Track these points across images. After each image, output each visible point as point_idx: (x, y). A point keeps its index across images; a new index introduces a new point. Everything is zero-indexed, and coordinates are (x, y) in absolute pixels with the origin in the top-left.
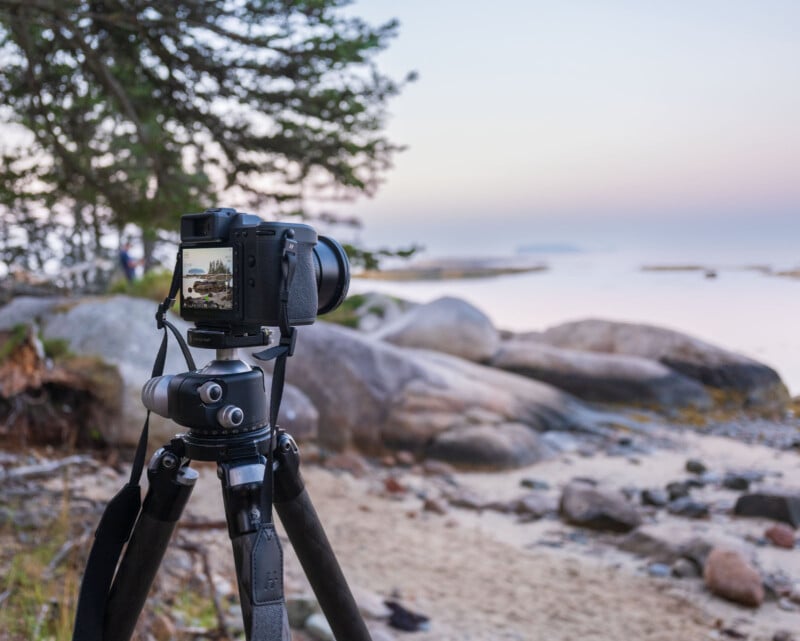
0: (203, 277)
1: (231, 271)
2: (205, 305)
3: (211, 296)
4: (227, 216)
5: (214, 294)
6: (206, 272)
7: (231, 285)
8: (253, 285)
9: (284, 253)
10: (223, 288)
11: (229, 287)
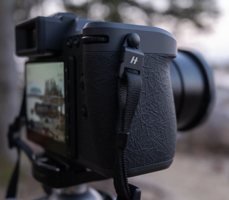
0: (41, 97)
1: (63, 93)
2: (43, 132)
3: (47, 121)
4: (60, 22)
5: (50, 120)
6: (43, 92)
7: (63, 112)
8: (86, 115)
9: (122, 71)
10: (56, 115)
11: (61, 114)
